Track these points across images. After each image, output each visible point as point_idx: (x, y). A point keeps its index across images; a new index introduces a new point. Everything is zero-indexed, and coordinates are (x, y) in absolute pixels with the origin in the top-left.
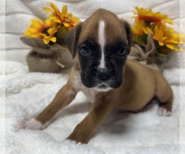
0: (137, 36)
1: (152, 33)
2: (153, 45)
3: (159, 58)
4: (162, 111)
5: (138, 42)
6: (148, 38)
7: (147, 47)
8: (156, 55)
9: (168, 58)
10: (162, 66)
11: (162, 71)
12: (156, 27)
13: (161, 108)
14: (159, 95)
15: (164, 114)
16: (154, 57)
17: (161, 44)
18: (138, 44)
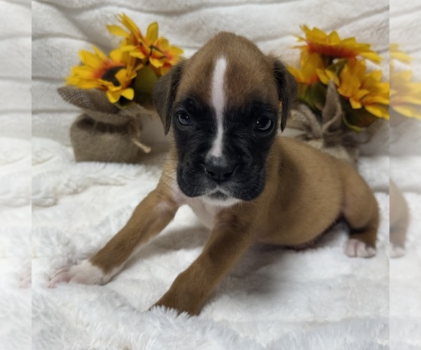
0: (305, 88)
1: (337, 82)
2: (339, 106)
3: (350, 134)
4: (356, 247)
5: (307, 99)
6: (329, 91)
7: (325, 111)
8: (344, 128)
9: (370, 135)
10: (357, 152)
11: (356, 161)
12: (346, 70)
13: (354, 241)
14: (349, 213)
15: (359, 253)
16: (340, 131)
17: (356, 105)
18: (306, 104)
